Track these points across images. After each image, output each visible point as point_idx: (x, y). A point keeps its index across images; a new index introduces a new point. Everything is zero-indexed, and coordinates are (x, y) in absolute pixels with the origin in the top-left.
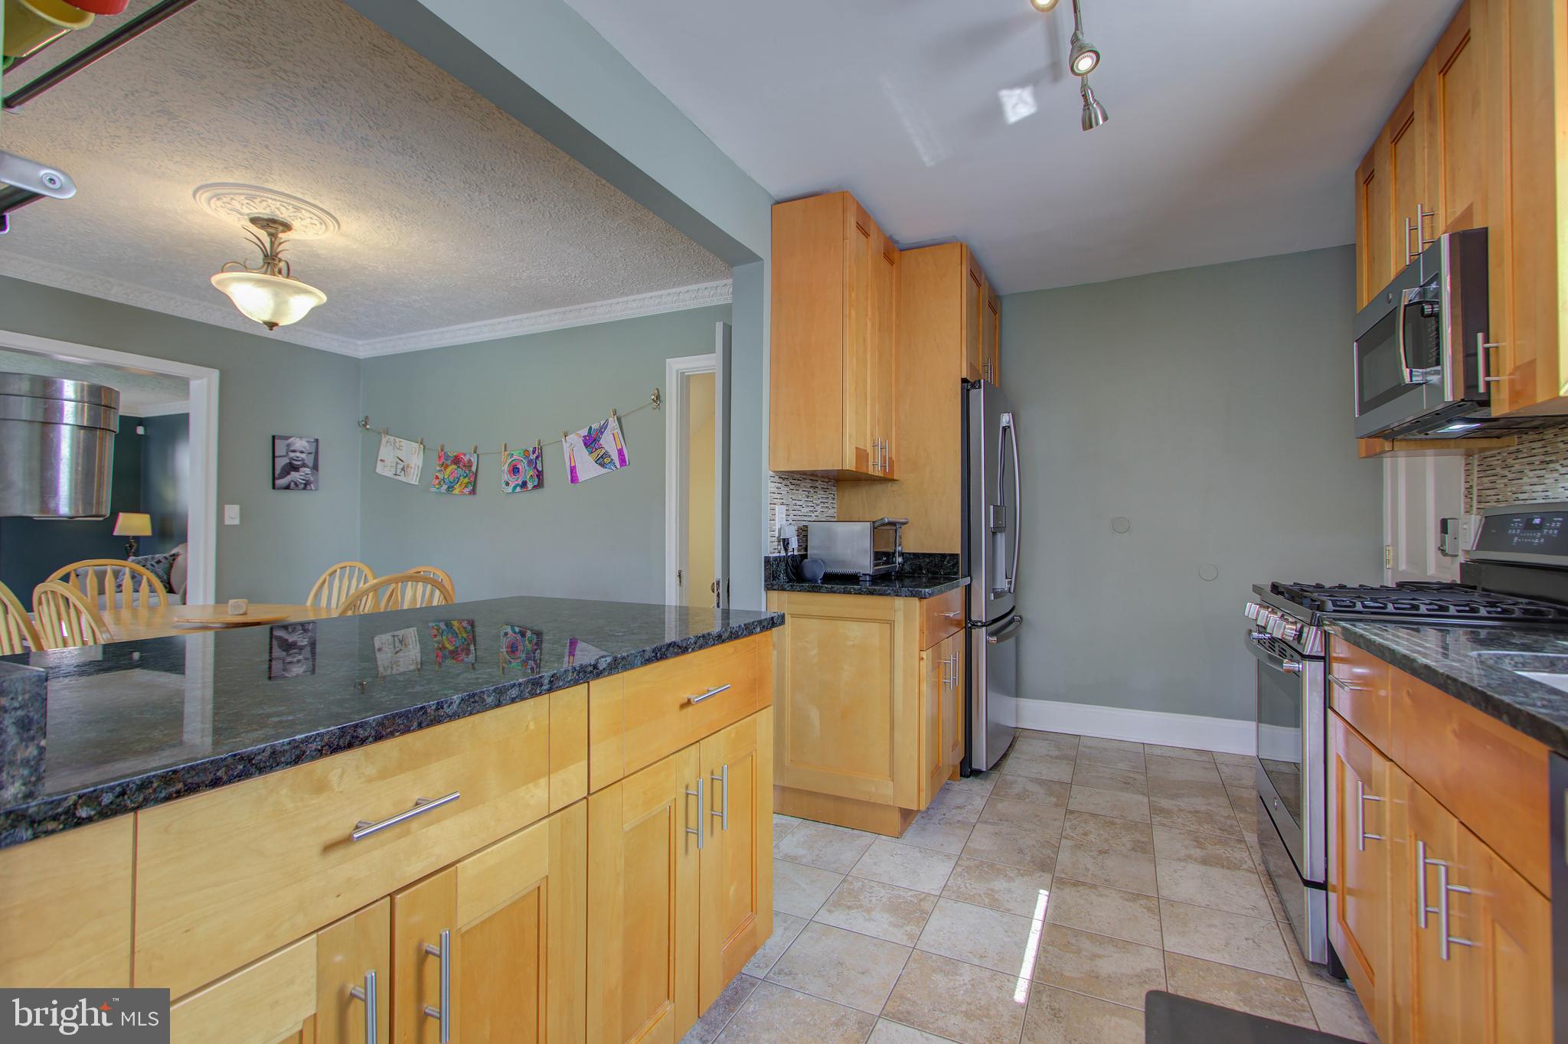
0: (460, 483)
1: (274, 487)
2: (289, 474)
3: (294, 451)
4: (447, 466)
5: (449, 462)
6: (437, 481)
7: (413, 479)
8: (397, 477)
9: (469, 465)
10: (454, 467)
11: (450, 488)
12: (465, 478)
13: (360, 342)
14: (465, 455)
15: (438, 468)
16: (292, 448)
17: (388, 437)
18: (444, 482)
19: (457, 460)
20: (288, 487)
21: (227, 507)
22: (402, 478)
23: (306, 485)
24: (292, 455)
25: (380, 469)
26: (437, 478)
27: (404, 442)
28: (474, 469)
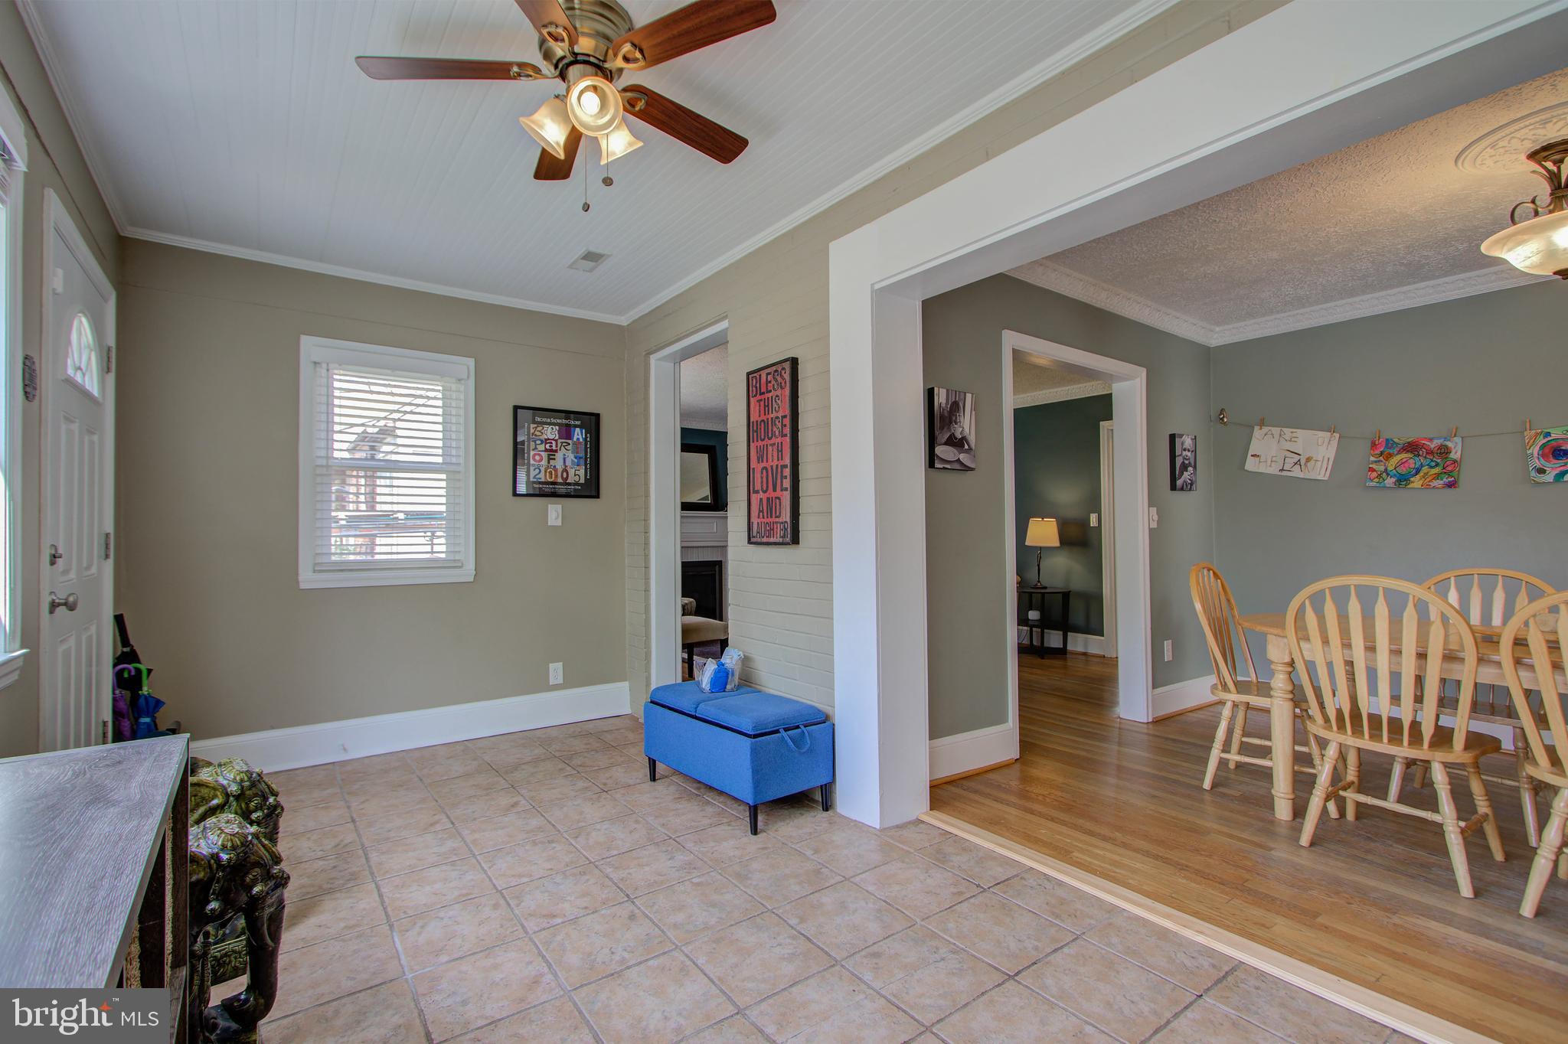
0: (1421, 474)
1: (1173, 487)
2: (1183, 474)
3: (1185, 450)
4: (1390, 456)
5: (1395, 451)
6: (1374, 474)
7: (1320, 472)
8: (1284, 473)
9: (1444, 451)
10: (1404, 456)
11: (1403, 480)
12: (1431, 467)
13: (1217, 329)
14: (1431, 440)
15: (1372, 459)
16: (1184, 447)
17: (1265, 429)
18: (1388, 475)
19: (1413, 447)
20: (1182, 489)
21: (1151, 508)
22: (1296, 473)
23: (1191, 484)
24: (1184, 453)
25: (1251, 465)
26: (1372, 470)
27: (1300, 432)
28: (1455, 455)
